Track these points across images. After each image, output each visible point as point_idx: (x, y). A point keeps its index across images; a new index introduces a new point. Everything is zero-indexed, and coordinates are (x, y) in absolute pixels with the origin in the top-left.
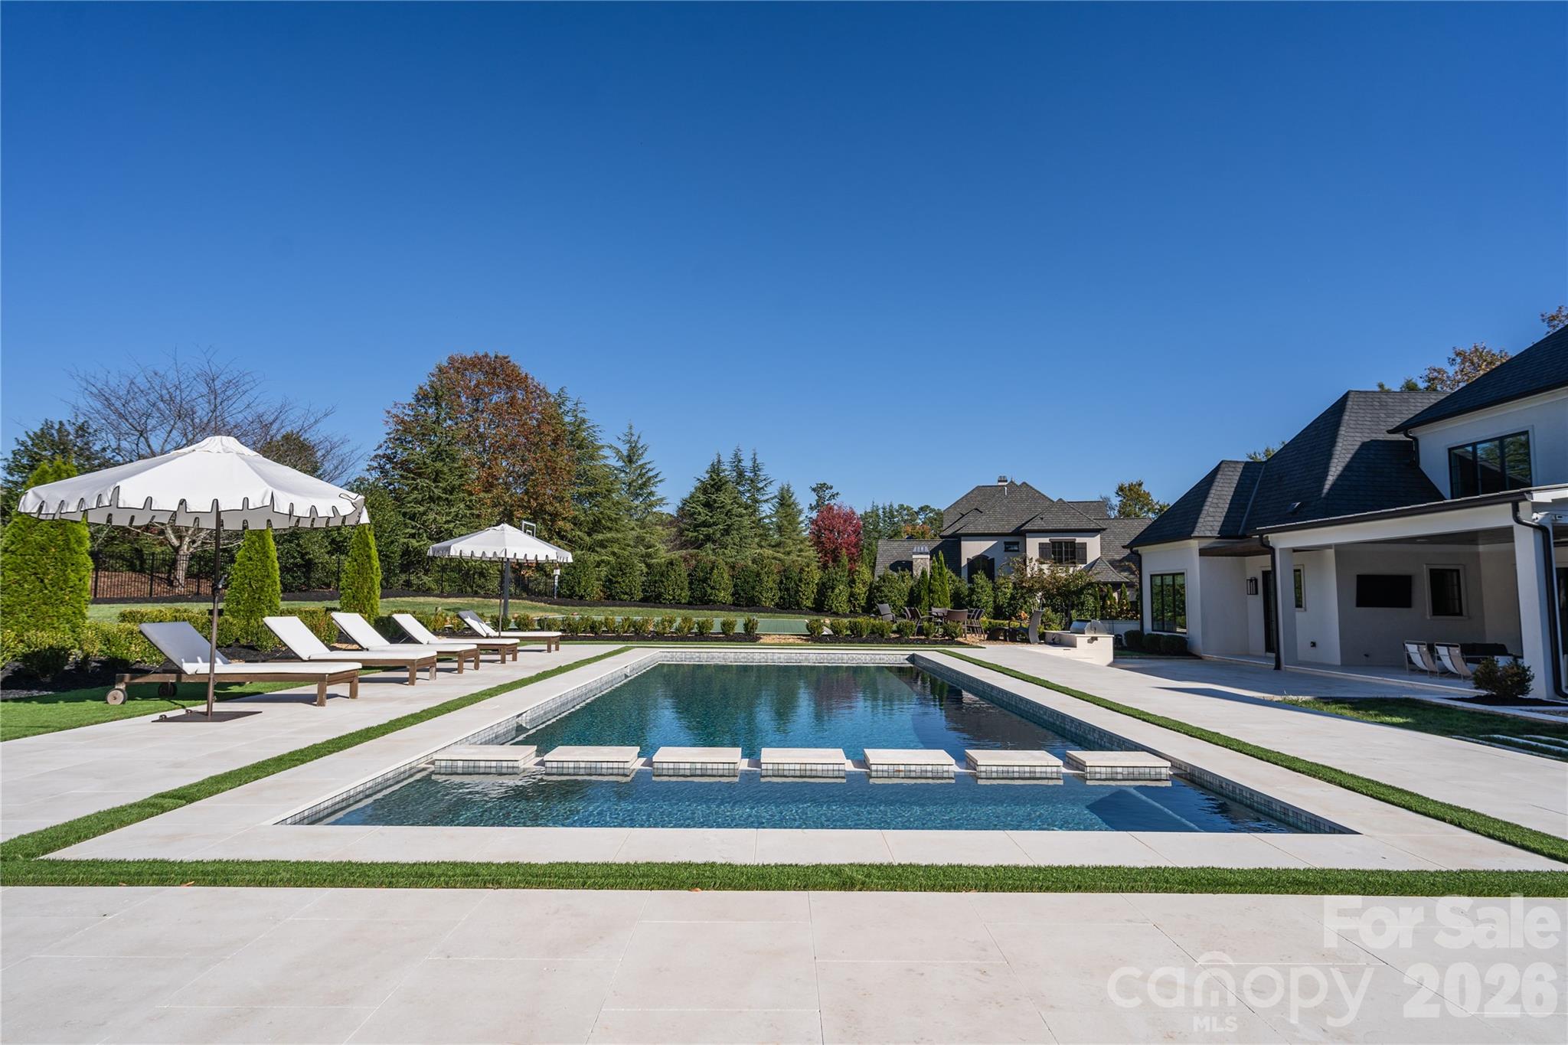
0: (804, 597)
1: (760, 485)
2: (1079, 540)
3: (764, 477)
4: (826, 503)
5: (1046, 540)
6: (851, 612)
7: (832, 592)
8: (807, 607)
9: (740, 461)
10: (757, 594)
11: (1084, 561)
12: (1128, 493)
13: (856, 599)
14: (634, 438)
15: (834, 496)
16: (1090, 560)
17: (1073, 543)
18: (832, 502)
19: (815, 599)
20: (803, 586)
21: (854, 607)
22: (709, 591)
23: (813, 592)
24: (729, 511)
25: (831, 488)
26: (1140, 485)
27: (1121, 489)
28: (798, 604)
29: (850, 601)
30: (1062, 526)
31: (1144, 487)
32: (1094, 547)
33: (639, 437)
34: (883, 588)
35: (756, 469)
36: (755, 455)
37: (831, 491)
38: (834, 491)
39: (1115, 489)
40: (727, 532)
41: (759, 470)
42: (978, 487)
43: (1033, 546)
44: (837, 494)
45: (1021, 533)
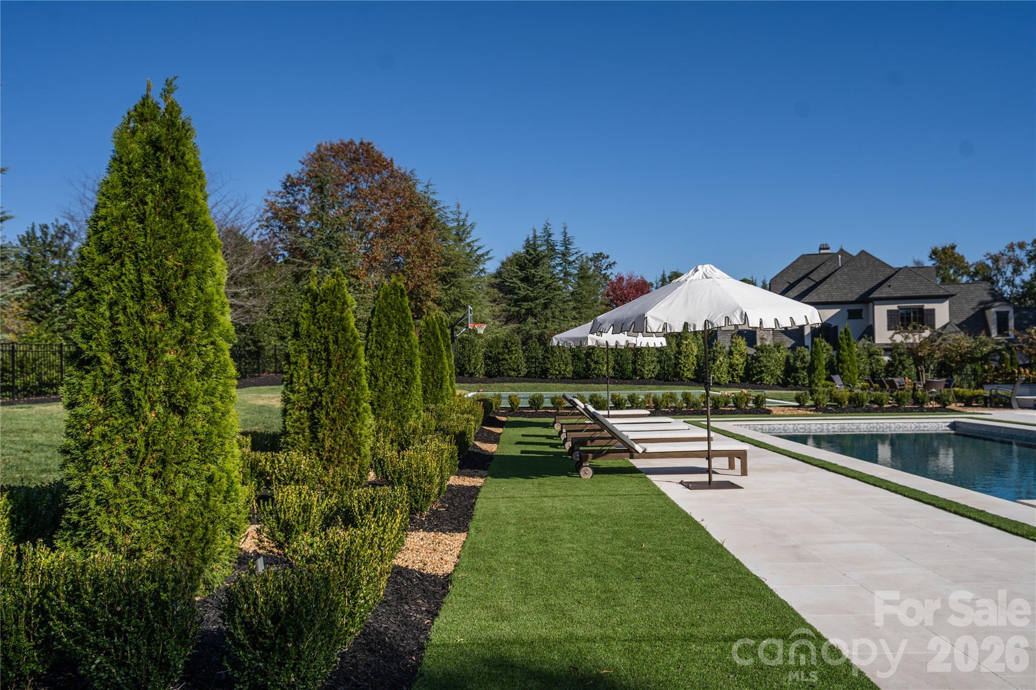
0: (685, 369)
1: (571, 259)
2: (927, 306)
3: (576, 251)
4: (603, 272)
5: (894, 307)
6: (730, 382)
7: (714, 363)
8: (688, 378)
9: (550, 235)
10: (639, 367)
11: (932, 326)
12: (943, 257)
13: (735, 370)
14: (462, 217)
15: (610, 265)
16: (939, 324)
17: (921, 310)
18: (609, 272)
19: (695, 370)
20: (683, 358)
21: (733, 377)
22: (593, 365)
23: (693, 364)
24: (549, 285)
25: (608, 257)
26: (953, 247)
27: (934, 253)
28: (677, 375)
29: (729, 372)
30: (910, 293)
31: (957, 250)
32: (942, 313)
33: (467, 215)
34: (761, 359)
35: (566, 243)
36: (565, 228)
37: (608, 260)
38: (611, 260)
39: (928, 252)
40: (546, 306)
41: (570, 244)
42: (803, 256)
43: (881, 313)
44: (614, 263)
45: (867, 300)
